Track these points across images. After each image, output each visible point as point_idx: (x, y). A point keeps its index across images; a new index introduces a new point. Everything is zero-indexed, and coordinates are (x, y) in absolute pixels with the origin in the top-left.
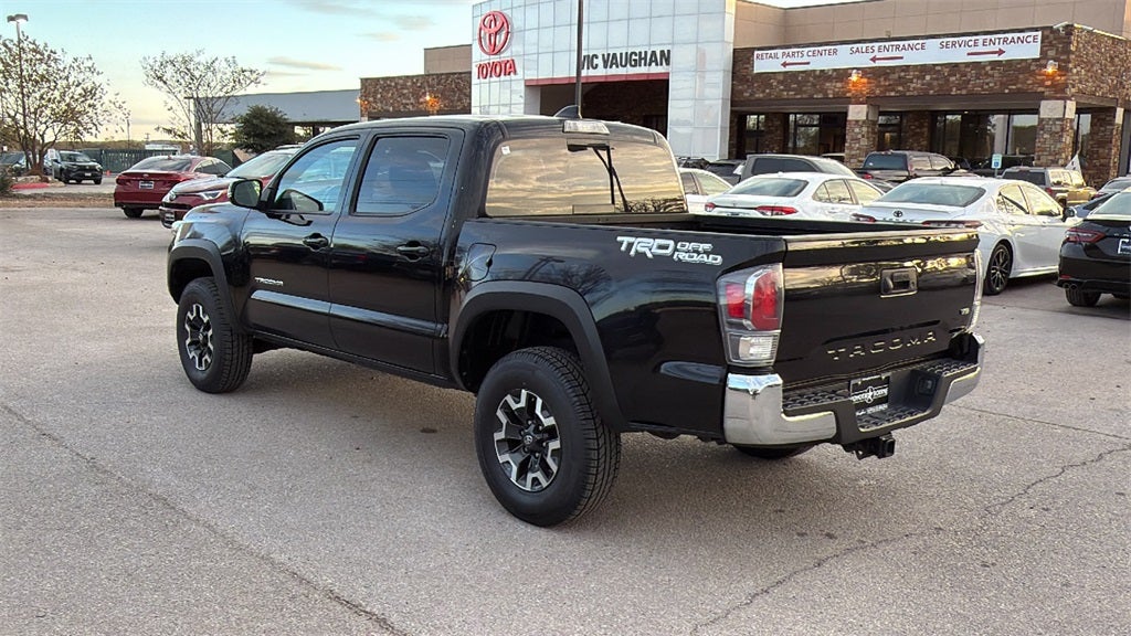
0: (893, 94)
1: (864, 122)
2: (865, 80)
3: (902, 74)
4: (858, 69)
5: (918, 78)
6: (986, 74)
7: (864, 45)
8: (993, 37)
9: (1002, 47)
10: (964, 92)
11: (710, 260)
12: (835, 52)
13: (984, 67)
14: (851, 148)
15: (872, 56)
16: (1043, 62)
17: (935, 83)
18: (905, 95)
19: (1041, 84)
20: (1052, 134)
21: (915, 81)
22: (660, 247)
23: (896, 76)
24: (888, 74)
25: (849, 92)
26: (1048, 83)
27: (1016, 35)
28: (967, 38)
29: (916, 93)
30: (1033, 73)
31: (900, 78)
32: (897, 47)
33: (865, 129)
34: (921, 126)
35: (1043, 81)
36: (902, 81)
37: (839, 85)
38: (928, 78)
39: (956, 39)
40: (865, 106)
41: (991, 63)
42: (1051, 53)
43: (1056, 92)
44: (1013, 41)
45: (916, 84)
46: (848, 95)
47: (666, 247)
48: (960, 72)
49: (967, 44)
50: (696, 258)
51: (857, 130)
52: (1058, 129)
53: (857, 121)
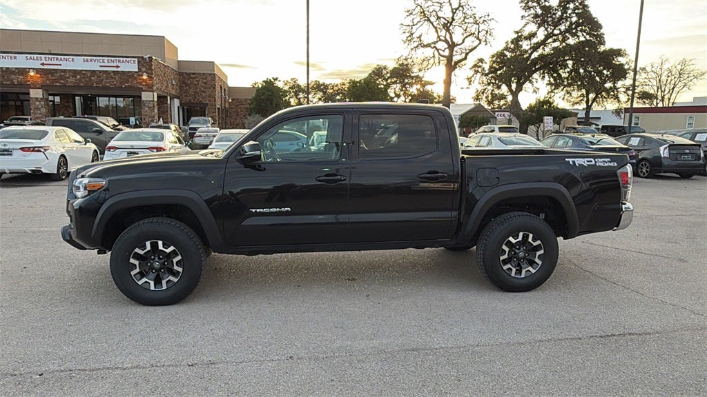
0: (58, 84)
1: (41, 99)
2: (39, 76)
3: (63, 74)
4: (33, 69)
5: (73, 76)
6: (112, 77)
7: (35, 56)
8: (113, 59)
9: (119, 65)
10: (101, 85)
11: (612, 164)
12: (15, 58)
13: (110, 74)
14: (35, 114)
15: (42, 62)
16: (140, 73)
17: (83, 80)
18: (66, 86)
19: (141, 84)
20: (149, 108)
21: (71, 78)
22: (588, 161)
23: (59, 75)
24: (53, 73)
25: (29, 81)
26: (144, 83)
27: (125, 59)
28: (99, 58)
29: (72, 85)
30: (136, 78)
31: (61, 76)
32: (57, 59)
33: (43, 103)
34: (68, 102)
35: (141, 82)
36: (61, 77)
37: (21, 77)
38: (78, 77)
39: (92, 58)
40: (41, 90)
41: (113, 72)
42: (144, 69)
43: (149, 88)
44: (123, 61)
45: (72, 80)
46: (28, 83)
47: (591, 161)
48: (96, 75)
49: (98, 61)
50: (606, 165)
51: (37, 103)
52: (152, 106)
53: (37, 99)
